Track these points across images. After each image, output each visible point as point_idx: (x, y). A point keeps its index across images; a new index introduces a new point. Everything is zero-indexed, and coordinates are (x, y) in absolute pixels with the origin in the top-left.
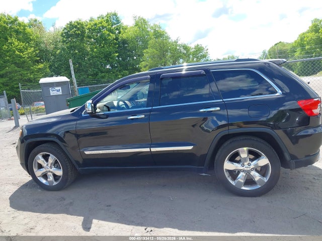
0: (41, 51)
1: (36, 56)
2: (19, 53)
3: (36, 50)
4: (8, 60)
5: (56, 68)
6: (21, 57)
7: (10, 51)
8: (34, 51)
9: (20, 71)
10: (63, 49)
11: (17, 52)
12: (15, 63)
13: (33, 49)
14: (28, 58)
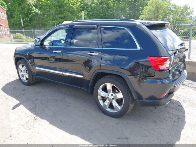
0: (84, 4)
1: (81, 7)
2: (72, 5)
3: (81, 4)
4: (66, 9)
5: (91, 15)
6: (73, 8)
7: (67, 3)
8: (80, 4)
9: (71, 16)
10: (97, 4)
11: (71, 5)
12: (69, 11)
13: (79, 3)
14: (76, 8)
